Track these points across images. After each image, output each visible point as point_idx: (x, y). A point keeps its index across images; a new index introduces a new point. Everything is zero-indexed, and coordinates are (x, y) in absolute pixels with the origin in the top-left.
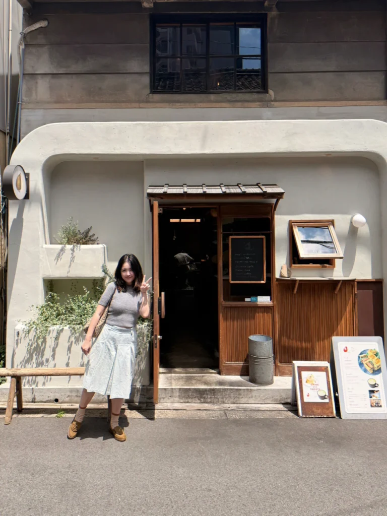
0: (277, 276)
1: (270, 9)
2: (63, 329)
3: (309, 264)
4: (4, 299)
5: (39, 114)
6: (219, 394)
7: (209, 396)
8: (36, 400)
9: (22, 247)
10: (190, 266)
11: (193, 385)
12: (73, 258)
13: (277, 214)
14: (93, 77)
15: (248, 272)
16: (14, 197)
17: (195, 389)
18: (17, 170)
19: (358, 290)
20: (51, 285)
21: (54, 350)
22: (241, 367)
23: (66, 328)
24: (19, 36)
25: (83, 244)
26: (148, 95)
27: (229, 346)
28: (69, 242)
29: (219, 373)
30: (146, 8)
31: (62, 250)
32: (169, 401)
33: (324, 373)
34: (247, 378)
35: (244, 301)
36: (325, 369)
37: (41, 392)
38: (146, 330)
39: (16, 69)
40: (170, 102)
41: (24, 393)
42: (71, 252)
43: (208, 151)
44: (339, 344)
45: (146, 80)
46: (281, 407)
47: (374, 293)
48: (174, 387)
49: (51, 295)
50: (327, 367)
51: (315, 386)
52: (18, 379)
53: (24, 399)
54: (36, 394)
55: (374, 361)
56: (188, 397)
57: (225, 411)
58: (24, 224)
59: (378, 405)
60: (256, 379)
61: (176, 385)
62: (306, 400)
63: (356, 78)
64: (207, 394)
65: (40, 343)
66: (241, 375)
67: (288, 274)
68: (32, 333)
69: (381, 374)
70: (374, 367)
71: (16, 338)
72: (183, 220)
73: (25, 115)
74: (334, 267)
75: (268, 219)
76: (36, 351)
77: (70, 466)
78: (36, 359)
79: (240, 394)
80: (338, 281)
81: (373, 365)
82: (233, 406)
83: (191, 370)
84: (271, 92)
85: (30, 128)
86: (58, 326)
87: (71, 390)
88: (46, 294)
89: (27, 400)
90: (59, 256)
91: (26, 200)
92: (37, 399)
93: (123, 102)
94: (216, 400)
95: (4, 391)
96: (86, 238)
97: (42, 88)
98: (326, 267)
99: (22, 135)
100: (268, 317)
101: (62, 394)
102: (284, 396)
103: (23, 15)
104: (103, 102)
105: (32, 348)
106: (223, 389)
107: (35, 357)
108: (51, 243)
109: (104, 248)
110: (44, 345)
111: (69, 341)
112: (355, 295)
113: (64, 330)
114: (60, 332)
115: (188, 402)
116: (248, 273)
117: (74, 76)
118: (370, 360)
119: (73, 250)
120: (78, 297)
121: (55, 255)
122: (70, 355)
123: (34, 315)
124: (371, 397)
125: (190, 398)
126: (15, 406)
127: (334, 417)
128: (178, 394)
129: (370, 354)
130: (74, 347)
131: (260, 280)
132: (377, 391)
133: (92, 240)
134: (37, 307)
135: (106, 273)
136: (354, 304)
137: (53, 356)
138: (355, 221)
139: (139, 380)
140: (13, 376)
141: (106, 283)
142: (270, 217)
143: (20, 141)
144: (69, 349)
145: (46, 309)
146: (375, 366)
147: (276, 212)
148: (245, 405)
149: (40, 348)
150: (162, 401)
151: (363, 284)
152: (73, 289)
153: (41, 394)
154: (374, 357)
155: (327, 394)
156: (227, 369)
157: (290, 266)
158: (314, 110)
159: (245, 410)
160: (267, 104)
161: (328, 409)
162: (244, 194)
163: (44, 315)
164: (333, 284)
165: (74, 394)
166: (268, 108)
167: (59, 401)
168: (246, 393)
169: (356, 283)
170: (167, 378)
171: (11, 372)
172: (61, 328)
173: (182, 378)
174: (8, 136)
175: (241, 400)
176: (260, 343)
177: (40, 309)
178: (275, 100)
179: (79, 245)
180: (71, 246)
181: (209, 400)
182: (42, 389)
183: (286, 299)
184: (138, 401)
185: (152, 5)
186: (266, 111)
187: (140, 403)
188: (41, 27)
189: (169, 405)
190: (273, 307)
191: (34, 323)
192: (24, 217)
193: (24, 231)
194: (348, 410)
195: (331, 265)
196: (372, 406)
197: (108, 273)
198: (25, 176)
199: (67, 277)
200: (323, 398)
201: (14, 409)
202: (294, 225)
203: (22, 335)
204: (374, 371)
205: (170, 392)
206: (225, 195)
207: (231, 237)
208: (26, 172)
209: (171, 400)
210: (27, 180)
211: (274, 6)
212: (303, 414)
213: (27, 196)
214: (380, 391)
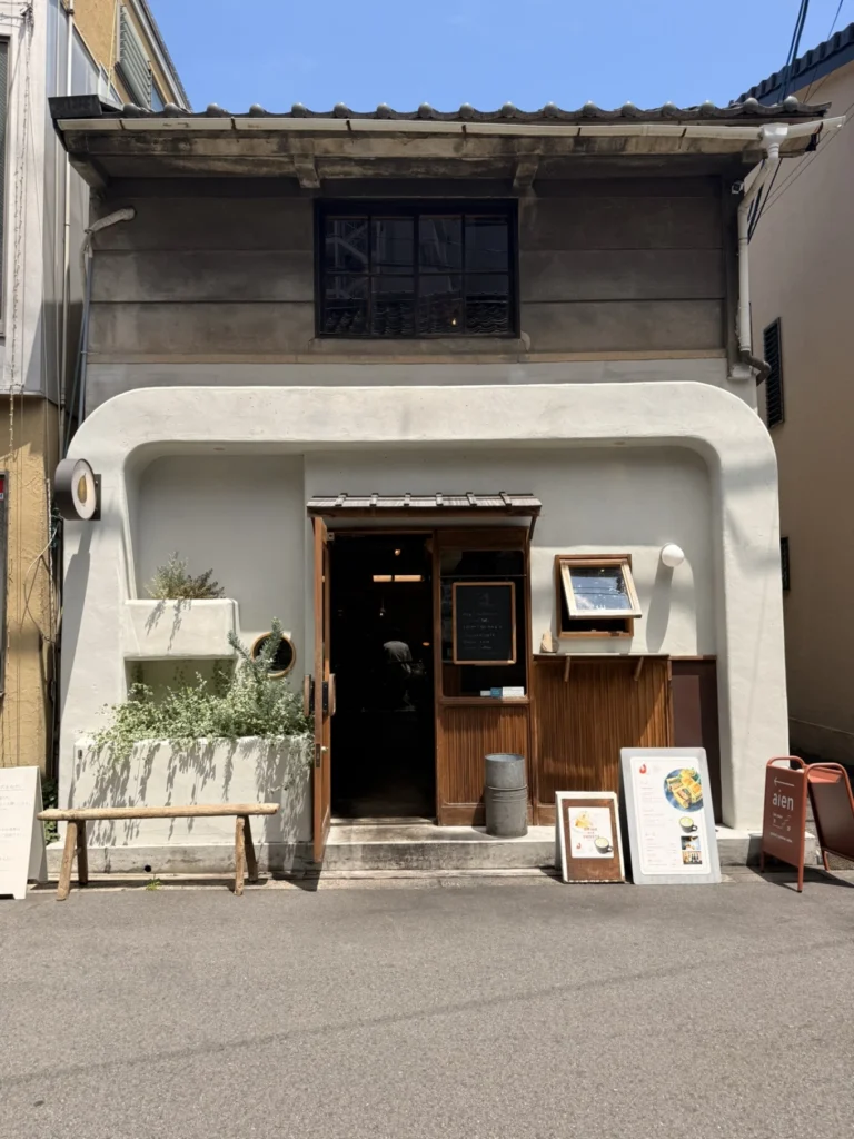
0: (536, 650)
1: (523, 192)
2: (159, 745)
3: (589, 630)
4: (54, 699)
5: (119, 372)
6: (432, 853)
7: (415, 858)
8: (113, 869)
9: (87, 602)
10: (412, 668)
11: (386, 839)
12: (178, 622)
13: (536, 546)
14: (215, 308)
15: (487, 645)
16: (74, 514)
17: (390, 846)
18: (79, 469)
19: (673, 674)
20: (140, 671)
21: (144, 782)
22: (473, 811)
23: (165, 743)
24: (83, 237)
25: (197, 597)
26: (311, 340)
27: (452, 777)
28: (171, 595)
29: (436, 823)
30: (308, 189)
31: (159, 608)
32: (345, 867)
33: (607, 810)
34: (484, 829)
35: (479, 695)
36: (609, 803)
37: (121, 855)
38: (306, 745)
39: (78, 294)
40: (348, 353)
41: (90, 856)
42: (175, 612)
43: (413, 437)
44: (633, 760)
45: (308, 314)
46: (538, 872)
47: (701, 679)
48: (353, 843)
49: (137, 687)
50: (612, 800)
51: (590, 830)
52: (80, 825)
53: (90, 867)
54: (112, 858)
55: (691, 788)
56: (379, 860)
57: (439, 879)
58: (92, 563)
59: (696, 861)
60: (496, 828)
61: (358, 840)
62: (576, 854)
63: (672, 311)
64: (411, 854)
65: (118, 768)
66: (474, 825)
67: (553, 646)
68: (105, 754)
69: (702, 810)
70: (690, 799)
71: (77, 761)
72: (398, 578)
73: (93, 374)
74: (632, 635)
75: (520, 553)
76: (113, 783)
77: (168, 945)
78: (112, 798)
79: (467, 853)
80: (637, 658)
81: (689, 795)
82: (455, 872)
83: (388, 820)
84: (525, 336)
85: (103, 397)
86: (151, 741)
87: (174, 851)
88: (129, 686)
89: (96, 869)
90: (152, 620)
91: (96, 522)
92: (114, 867)
93: (268, 352)
94: (426, 864)
95: (55, 854)
96: (203, 589)
97: (124, 328)
98: (618, 635)
99: (87, 409)
100: (520, 723)
101: (159, 857)
102: (543, 854)
103: (91, 199)
104: (232, 352)
105: (106, 777)
106: (439, 845)
107: (109, 795)
108: (140, 596)
109: (234, 605)
110: (125, 772)
111: (169, 767)
112: (669, 682)
113: (161, 748)
114: (154, 750)
115: (377, 869)
116: (485, 647)
117: (181, 307)
118: (685, 786)
119: (177, 608)
120: (186, 690)
121: (147, 616)
122: (172, 790)
123: (109, 721)
124: (684, 848)
125: (381, 861)
126: (75, 877)
127: (622, 883)
128: (360, 855)
129: (684, 776)
130: (179, 777)
131: (507, 659)
132: (694, 838)
133: (213, 593)
134: (114, 708)
135: (236, 647)
136: (667, 700)
137: (143, 793)
138: (667, 557)
139: (292, 832)
140: (71, 820)
141: (236, 670)
142: (522, 550)
143: (84, 419)
144: (170, 780)
145: (130, 712)
146: (693, 796)
147: (532, 542)
148: (475, 871)
149: (119, 778)
150: (332, 866)
151: (682, 665)
152: (179, 679)
153: (121, 858)
154: (690, 782)
155: (611, 845)
156: (449, 815)
157: (558, 634)
158: (599, 367)
159: (474, 877)
160: (517, 356)
161: (612, 869)
162: (474, 509)
163: (127, 721)
164: (630, 664)
165: (179, 857)
166: (518, 365)
167: (153, 869)
168: (478, 850)
169: (669, 663)
170: (344, 832)
171: (68, 814)
172: (156, 743)
173: (370, 831)
174: (63, 412)
175: (471, 862)
176: (503, 765)
177: (119, 711)
178: (532, 351)
179: (188, 600)
180: (175, 602)
181: (415, 865)
182: (123, 850)
183: (552, 690)
184: (291, 867)
185: (318, 184)
186: (516, 369)
187: (293, 871)
188: (122, 221)
189: (345, 874)
190: (529, 704)
191: (108, 734)
192: (92, 551)
193: (92, 575)
194: (644, 869)
195: (627, 631)
196: (685, 863)
197: (240, 645)
198: (94, 480)
199: (167, 656)
200: (605, 850)
201: (72, 882)
202: (564, 564)
203: (87, 756)
204: (690, 804)
205: (345, 852)
206: (440, 510)
207: (455, 584)
208: (95, 472)
209: (350, 864)
210: (98, 487)
211: (530, 187)
212: (569, 878)
213: (97, 515)
214: (701, 839)
